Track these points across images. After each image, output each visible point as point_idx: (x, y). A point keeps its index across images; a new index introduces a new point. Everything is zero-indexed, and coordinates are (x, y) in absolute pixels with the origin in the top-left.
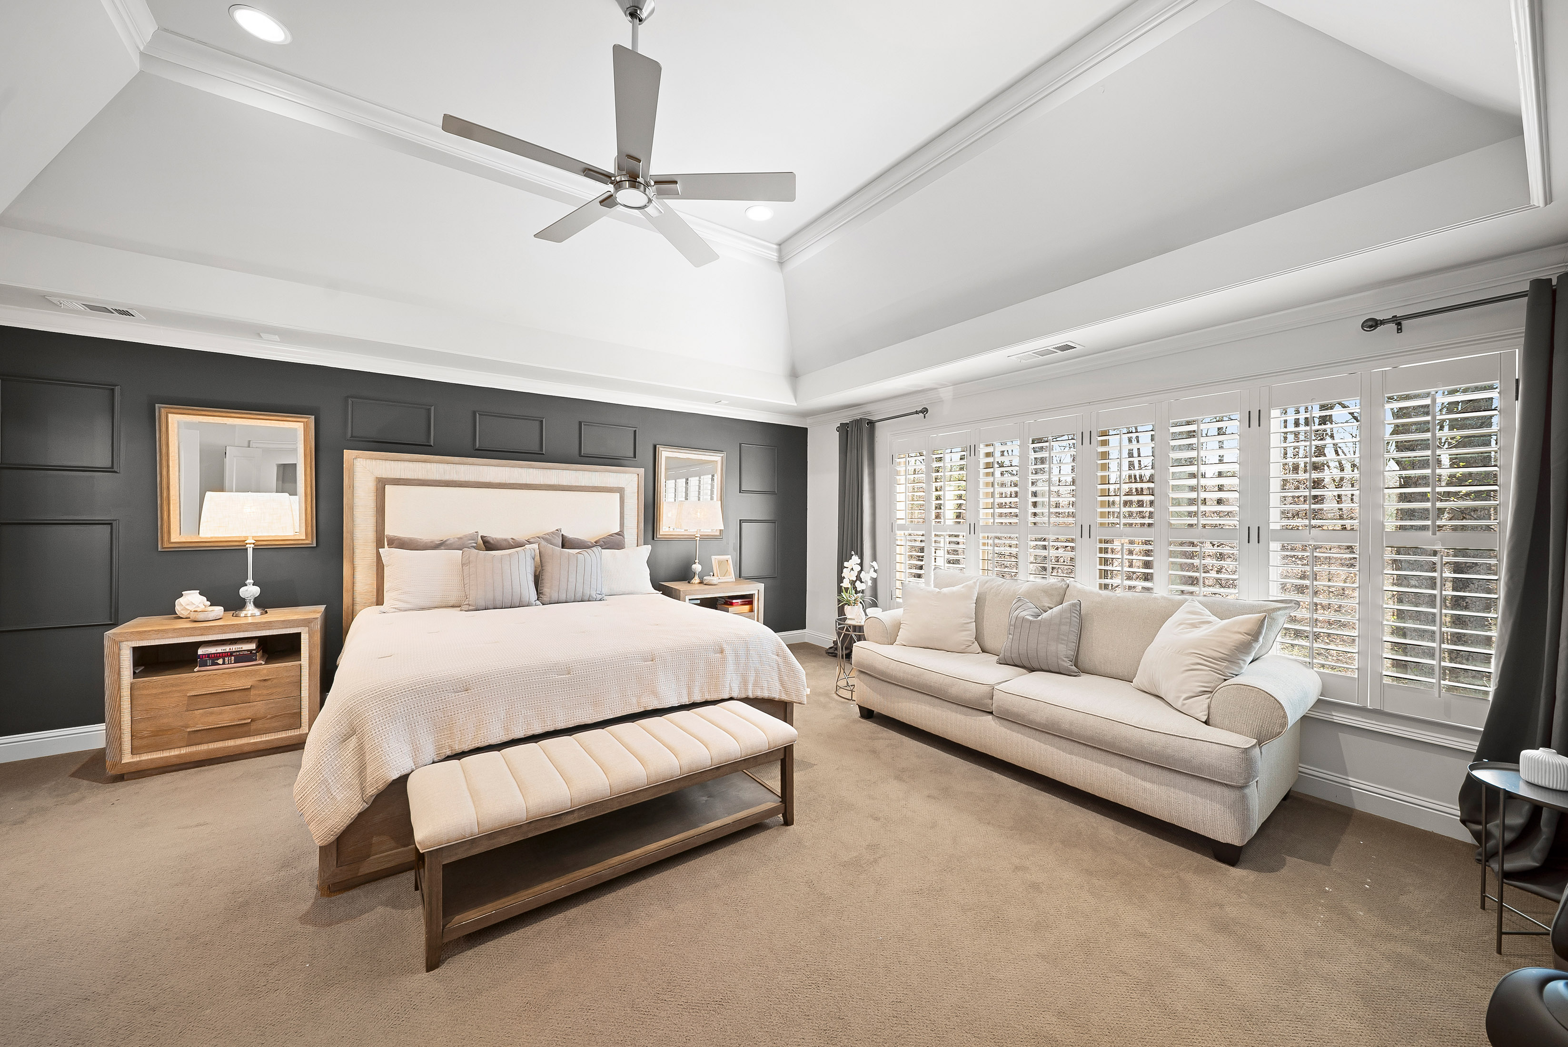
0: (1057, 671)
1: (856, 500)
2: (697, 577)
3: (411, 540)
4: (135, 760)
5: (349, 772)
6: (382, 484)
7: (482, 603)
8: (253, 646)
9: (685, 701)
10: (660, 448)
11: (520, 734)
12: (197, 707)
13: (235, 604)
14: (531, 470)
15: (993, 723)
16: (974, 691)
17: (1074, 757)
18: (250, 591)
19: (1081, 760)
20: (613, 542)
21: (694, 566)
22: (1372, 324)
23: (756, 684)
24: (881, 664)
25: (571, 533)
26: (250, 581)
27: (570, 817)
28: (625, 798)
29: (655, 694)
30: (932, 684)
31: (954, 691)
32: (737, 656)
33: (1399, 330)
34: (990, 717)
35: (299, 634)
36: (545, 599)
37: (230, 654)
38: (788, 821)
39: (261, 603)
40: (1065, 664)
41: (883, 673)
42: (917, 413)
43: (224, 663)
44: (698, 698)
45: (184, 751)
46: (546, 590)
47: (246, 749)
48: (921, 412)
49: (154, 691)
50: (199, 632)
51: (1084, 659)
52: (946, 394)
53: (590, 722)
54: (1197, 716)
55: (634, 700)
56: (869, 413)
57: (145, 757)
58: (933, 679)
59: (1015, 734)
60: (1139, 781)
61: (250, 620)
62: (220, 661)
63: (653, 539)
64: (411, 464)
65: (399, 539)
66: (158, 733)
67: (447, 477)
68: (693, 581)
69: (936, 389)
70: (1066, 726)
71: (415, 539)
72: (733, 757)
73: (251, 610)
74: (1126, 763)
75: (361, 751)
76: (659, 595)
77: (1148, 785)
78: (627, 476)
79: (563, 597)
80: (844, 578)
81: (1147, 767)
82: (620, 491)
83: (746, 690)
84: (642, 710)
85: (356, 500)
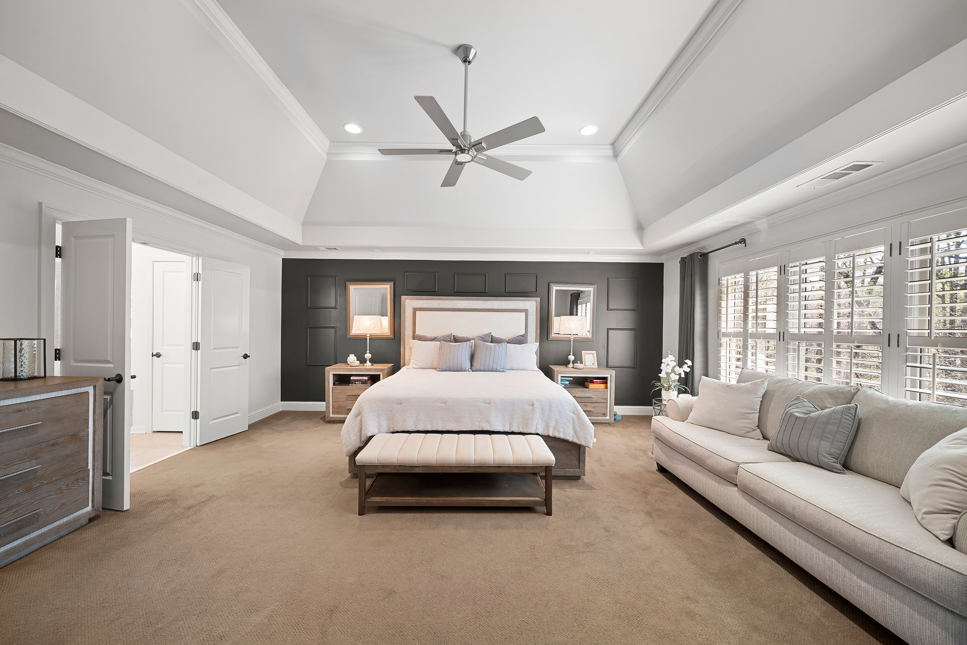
1: (689, 313)
2: (571, 364)
3: (423, 336)
4: (333, 416)
5: (357, 429)
6: (415, 310)
7: (444, 368)
8: (366, 378)
9: (507, 429)
10: (552, 285)
11: (421, 429)
12: (349, 400)
13: (363, 360)
14: (478, 301)
15: (737, 494)
16: (724, 465)
18: (368, 356)
20: (520, 340)
21: (569, 357)
23: (555, 429)
24: (666, 434)
25: (495, 335)
26: (368, 352)
27: (418, 469)
28: (445, 468)
29: (488, 422)
30: (696, 454)
31: (710, 462)
34: (736, 489)
35: (380, 375)
36: (474, 368)
37: (360, 380)
38: (549, 513)
39: (373, 361)
40: (826, 460)
41: (667, 441)
42: (736, 243)
43: (358, 384)
44: (515, 430)
45: (345, 416)
46: (475, 364)
48: (740, 242)
49: (338, 391)
50: (350, 370)
52: (762, 224)
53: (453, 430)
54: (940, 534)
55: (477, 423)
56: (703, 247)
57: (336, 416)
58: (696, 450)
59: (752, 507)
61: (368, 367)
62: (357, 383)
63: (548, 339)
64: (426, 301)
65: (420, 336)
66: (339, 407)
67: (441, 307)
68: (569, 366)
69: (752, 222)
71: (425, 336)
72: (508, 463)
73: (368, 364)
75: (361, 421)
76: (539, 372)
78: (530, 302)
79: (482, 368)
80: (662, 370)
82: (526, 311)
83: (548, 431)
84: (481, 429)
85: (406, 318)
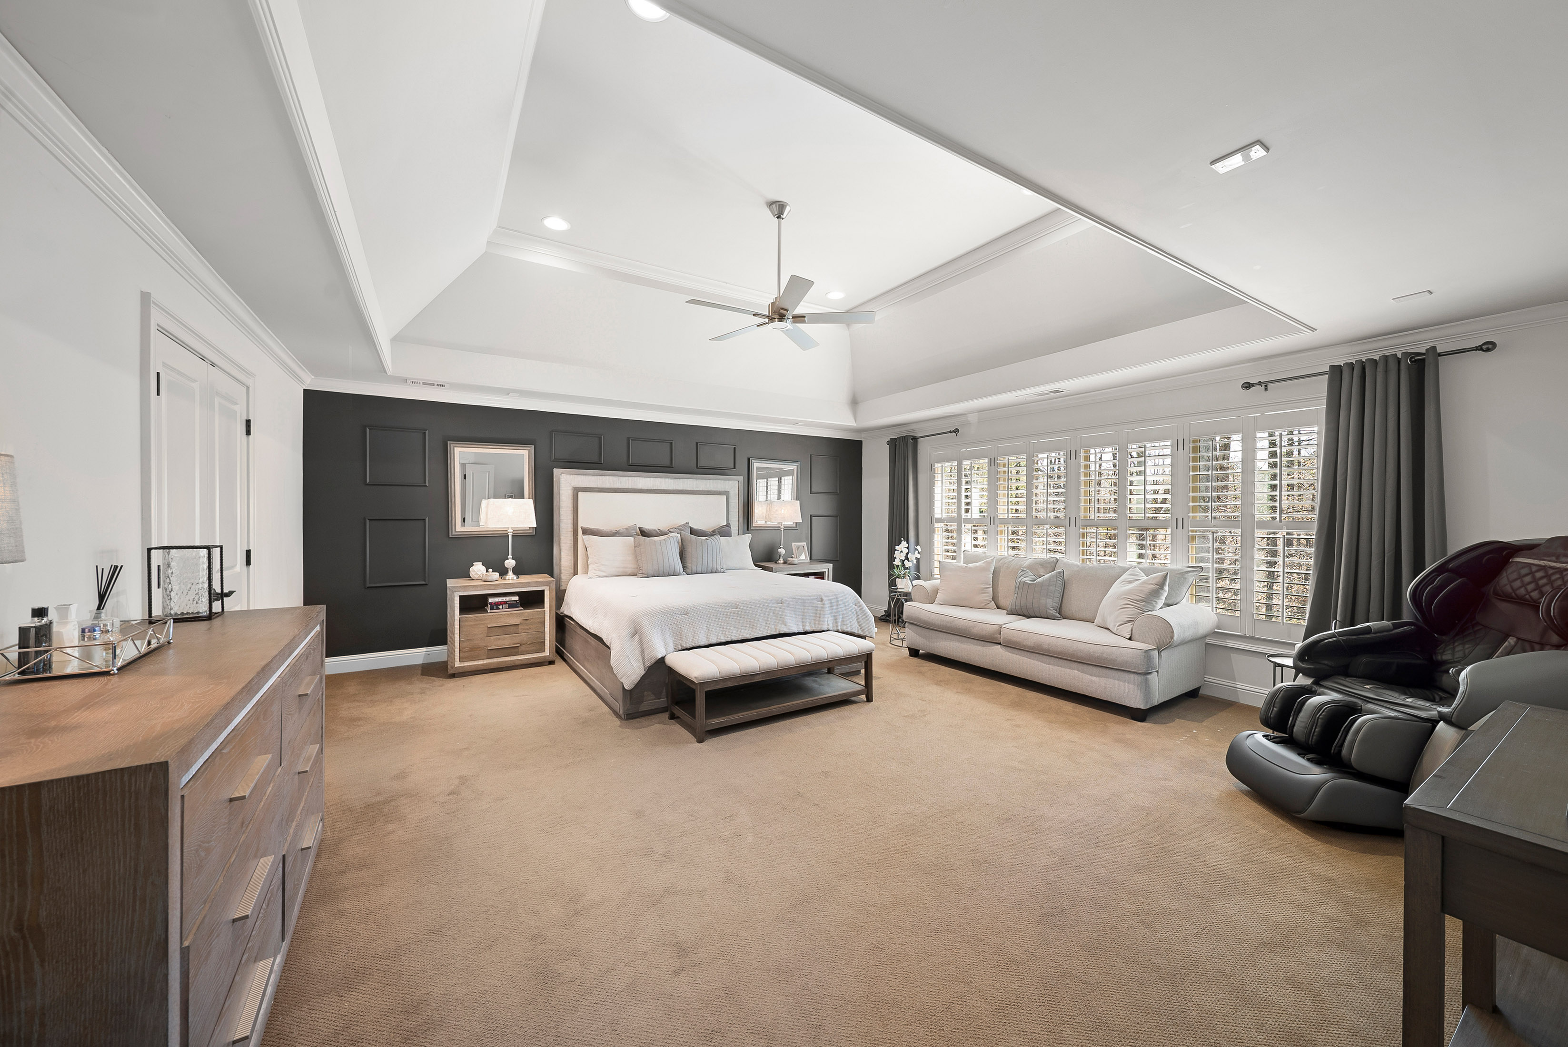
0: (1046, 617)
1: (903, 499)
2: (781, 559)
3: (598, 530)
4: (463, 665)
5: (637, 652)
6: (576, 491)
7: (651, 573)
8: (517, 598)
9: (801, 630)
10: (753, 461)
11: (714, 641)
12: (492, 635)
13: (503, 572)
14: (667, 480)
15: (1001, 650)
16: (989, 629)
17: (1050, 666)
18: (510, 563)
19: (1056, 668)
20: (724, 532)
21: (779, 550)
22: (1248, 386)
23: (843, 623)
24: (925, 616)
25: (696, 525)
26: (510, 556)
27: (758, 677)
28: (784, 671)
29: (785, 624)
30: (960, 627)
31: (975, 631)
32: (831, 604)
33: (1266, 389)
34: (999, 646)
35: (544, 591)
36: (689, 571)
37: (505, 603)
38: (869, 699)
39: (517, 571)
40: (1051, 612)
41: (926, 622)
42: (950, 432)
43: (502, 608)
44: (808, 629)
45: (485, 662)
46: (689, 565)
47: (517, 663)
48: (953, 431)
49: (471, 623)
50: (493, 587)
51: (1066, 610)
52: (973, 418)
53: (750, 638)
54: (1124, 635)
55: (773, 627)
56: (913, 431)
57: (467, 664)
58: (961, 624)
59: (1015, 655)
60: (1089, 677)
61: (511, 582)
62: (501, 607)
63: (748, 530)
64: (593, 478)
65: (590, 529)
66: (472, 649)
67: (615, 486)
68: (779, 562)
69: (965, 414)
70: (1046, 647)
72: (839, 655)
73: (510, 575)
74: (1081, 666)
75: (641, 642)
76: (760, 570)
77: (1094, 678)
78: (731, 482)
79: (700, 570)
80: (896, 558)
81: (1094, 667)
82: (726, 493)
83: (837, 626)
84: (778, 633)
85: (561, 503)
